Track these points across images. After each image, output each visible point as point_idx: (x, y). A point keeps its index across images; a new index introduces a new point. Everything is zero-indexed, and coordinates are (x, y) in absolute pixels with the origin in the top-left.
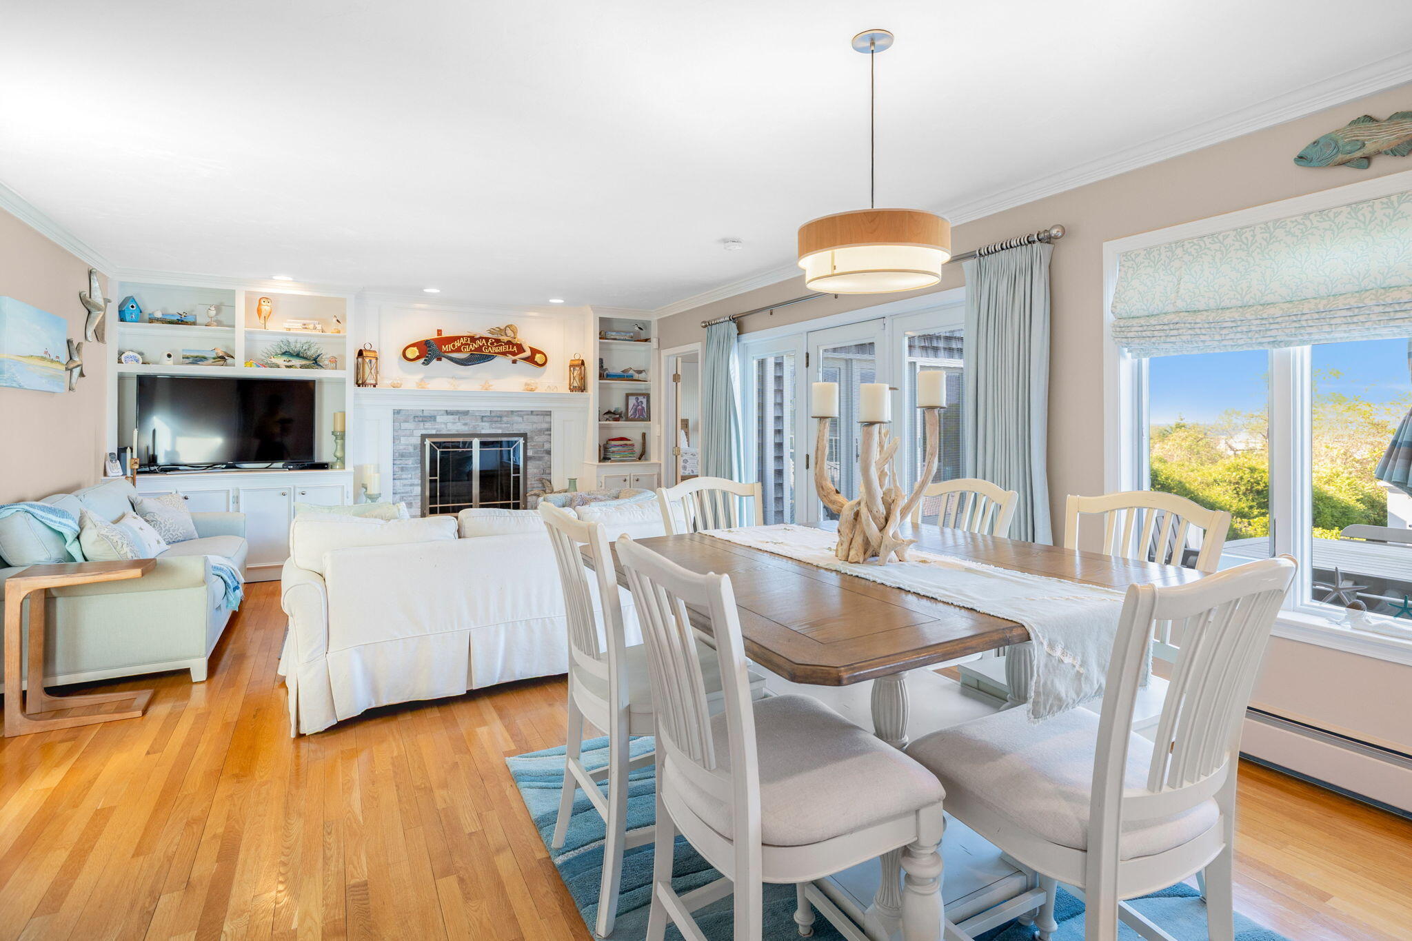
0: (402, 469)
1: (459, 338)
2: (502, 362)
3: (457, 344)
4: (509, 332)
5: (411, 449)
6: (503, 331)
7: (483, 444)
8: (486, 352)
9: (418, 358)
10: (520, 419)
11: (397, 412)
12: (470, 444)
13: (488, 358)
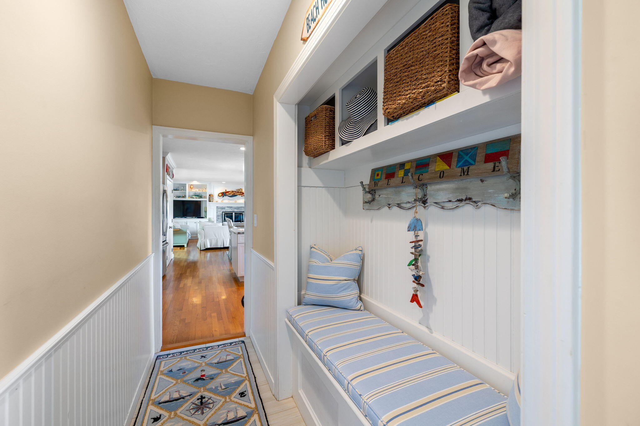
0: (218, 219)
1: (230, 191)
2: (239, 197)
3: (229, 193)
4: (241, 190)
5: (220, 215)
6: (239, 190)
7: (235, 214)
8: (235, 194)
9: (221, 196)
10: (243, 209)
11: (217, 207)
12: (232, 214)
13: (236, 196)
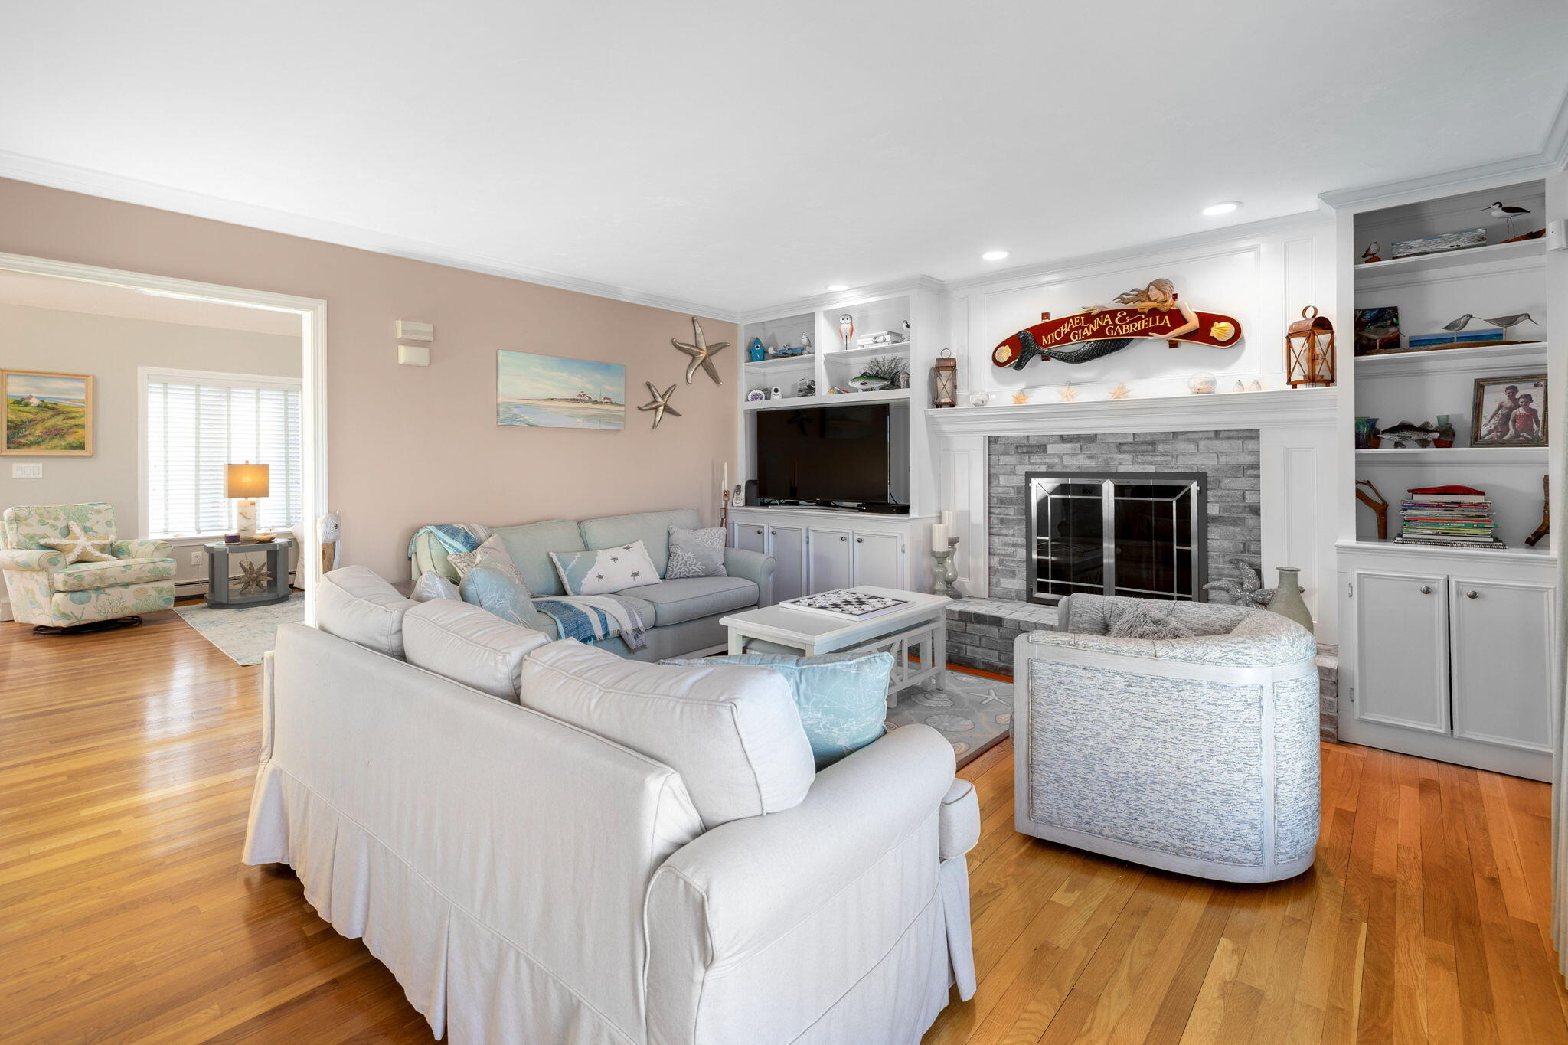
0: (1002, 521)
1: (1067, 320)
2: (1154, 346)
3: (1064, 330)
4: (1154, 293)
5: (1013, 493)
6: (1144, 295)
7: (1119, 490)
8: (1111, 336)
9: (1010, 360)
10: (1192, 447)
11: (993, 441)
12: (1097, 490)
13: (1117, 345)
